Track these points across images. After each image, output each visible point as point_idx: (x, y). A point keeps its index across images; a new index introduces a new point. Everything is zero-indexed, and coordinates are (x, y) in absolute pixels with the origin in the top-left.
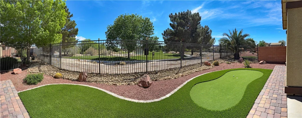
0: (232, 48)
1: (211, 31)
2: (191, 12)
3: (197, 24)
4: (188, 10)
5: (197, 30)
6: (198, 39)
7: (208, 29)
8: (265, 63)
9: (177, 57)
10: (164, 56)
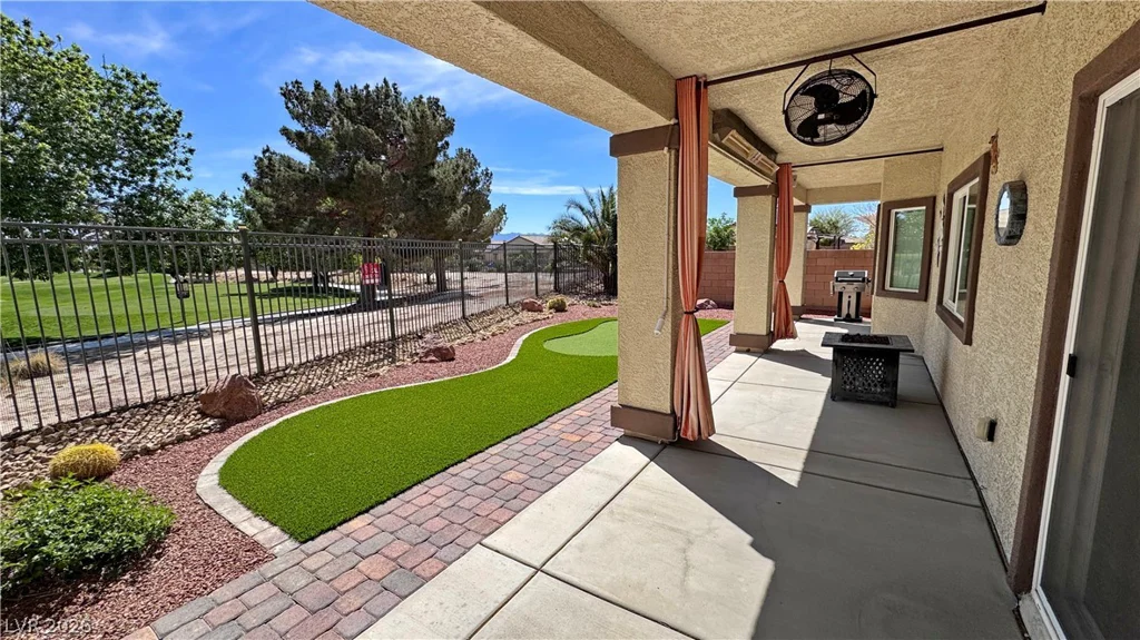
0: (599, 254)
1: (488, 175)
2: (399, 89)
3: (438, 150)
4: (385, 81)
5: (434, 172)
6: (447, 214)
7: (475, 163)
8: (714, 307)
9: (319, 301)
10: (224, 301)
